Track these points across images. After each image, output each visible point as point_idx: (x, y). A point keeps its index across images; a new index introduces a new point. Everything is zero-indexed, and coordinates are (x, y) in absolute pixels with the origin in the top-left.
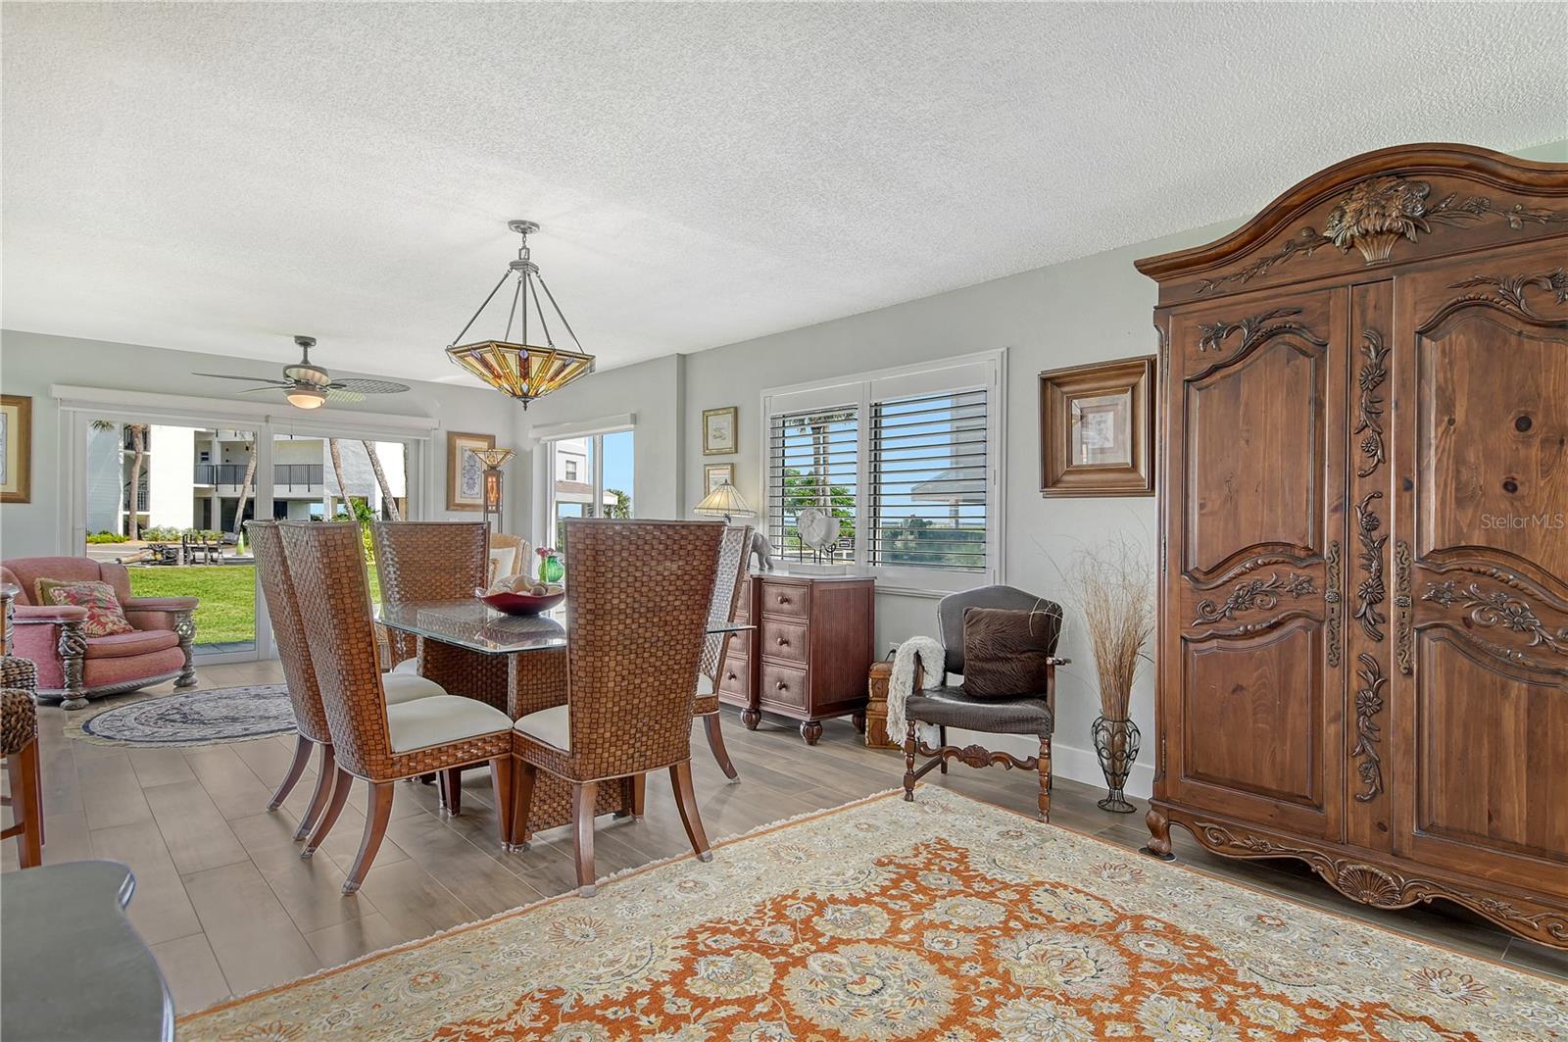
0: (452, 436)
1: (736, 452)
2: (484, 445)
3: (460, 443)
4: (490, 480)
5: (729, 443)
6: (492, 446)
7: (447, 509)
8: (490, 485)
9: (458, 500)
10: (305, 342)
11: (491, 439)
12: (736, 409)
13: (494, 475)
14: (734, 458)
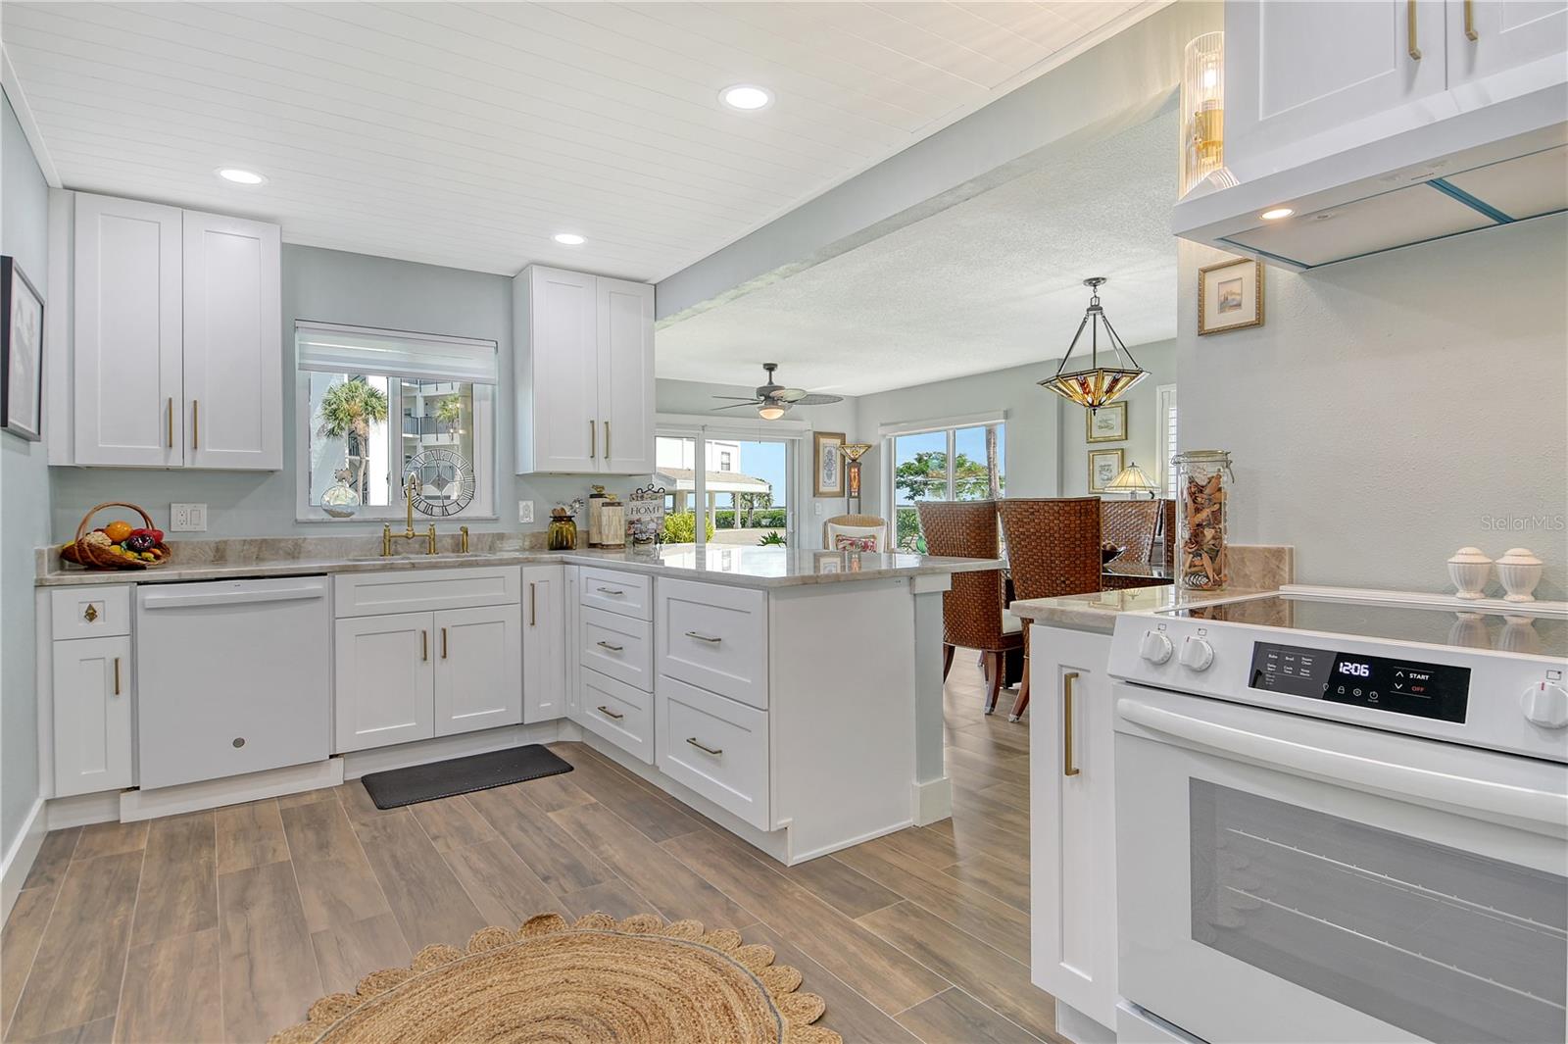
0: (817, 435)
1: (1127, 439)
2: (838, 442)
3: (823, 441)
4: (853, 470)
5: (1118, 432)
6: (843, 443)
7: (814, 496)
8: (853, 475)
9: (822, 489)
10: (770, 368)
11: (842, 436)
12: (1126, 402)
13: (855, 467)
14: (1124, 445)
